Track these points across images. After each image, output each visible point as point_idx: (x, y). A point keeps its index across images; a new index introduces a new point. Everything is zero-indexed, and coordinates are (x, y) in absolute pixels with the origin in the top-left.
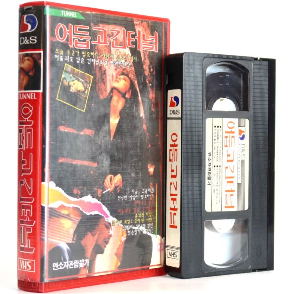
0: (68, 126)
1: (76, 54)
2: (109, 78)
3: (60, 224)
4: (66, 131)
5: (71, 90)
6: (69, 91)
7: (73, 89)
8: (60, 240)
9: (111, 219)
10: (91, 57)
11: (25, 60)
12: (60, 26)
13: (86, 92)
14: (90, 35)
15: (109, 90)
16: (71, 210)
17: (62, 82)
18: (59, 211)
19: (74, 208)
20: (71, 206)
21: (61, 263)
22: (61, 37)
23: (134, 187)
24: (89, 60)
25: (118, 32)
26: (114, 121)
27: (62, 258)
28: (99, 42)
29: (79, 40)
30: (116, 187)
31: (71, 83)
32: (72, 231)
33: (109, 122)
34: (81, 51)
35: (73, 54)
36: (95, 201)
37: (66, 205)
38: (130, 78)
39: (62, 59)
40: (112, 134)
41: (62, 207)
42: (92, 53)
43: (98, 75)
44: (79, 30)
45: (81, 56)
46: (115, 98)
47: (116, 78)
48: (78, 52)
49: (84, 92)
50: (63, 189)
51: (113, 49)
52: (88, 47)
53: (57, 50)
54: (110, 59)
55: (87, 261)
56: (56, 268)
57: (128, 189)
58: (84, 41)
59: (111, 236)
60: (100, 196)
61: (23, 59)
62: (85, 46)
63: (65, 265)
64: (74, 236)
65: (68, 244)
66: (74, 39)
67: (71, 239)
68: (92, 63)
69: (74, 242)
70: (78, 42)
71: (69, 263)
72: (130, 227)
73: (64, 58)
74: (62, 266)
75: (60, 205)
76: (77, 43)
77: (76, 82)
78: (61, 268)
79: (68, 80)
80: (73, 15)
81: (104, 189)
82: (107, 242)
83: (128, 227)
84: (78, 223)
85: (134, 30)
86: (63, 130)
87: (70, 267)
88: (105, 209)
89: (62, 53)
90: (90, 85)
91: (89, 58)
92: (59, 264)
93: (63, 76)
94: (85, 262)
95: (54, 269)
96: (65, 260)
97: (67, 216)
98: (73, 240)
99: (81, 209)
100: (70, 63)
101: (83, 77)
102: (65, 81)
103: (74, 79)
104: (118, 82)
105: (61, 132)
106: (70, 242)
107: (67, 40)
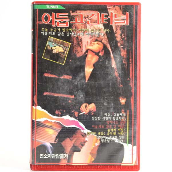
0: (51, 74)
1: (57, 31)
2: (84, 43)
3: (45, 131)
4: (49, 76)
5: (53, 52)
6: (52, 53)
7: (55, 51)
8: (45, 141)
9: (86, 131)
10: (70, 31)
12: (45, 14)
13: (66, 53)
14: (69, 18)
16: (53, 123)
17: (47, 48)
18: (44, 123)
19: (55, 122)
20: (53, 121)
21: (46, 155)
22: (46, 21)
24: (68, 33)
25: (93, 15)
26: (89, 70)
27: (47, 152)
28: (76, 22)
29: (60, 22)
30: (90, 112)
31: (54, 48)
32: (54, 137)
33: (84, 71)
34: (61, 28)
35: (55, 30)
36: (72, 119)
37: (50, 120)
38: (103, 43)
39: (46, 34)
40: (87, 78)
41: (47, 121)
42: (70, 29)
43: (75, 42)
44: (60, 16)
45: (61, 31)
46: (90, 56)
47: (91, 43)
48: (59, 29)
49: (64, 53)
50: (47, 111)
52: (67, 25)
53: (43, 29)
54: (85, 31)
56: (42, 157)
57: (101, 113)
58: (65, 22)
59: (86, 141)
60: (77, 116)
62: (65, 25)
63: (49, 156)
64: (56, 139)
65: (51, 144)
66: (56, 22)
67: (54, 141)
68: (70, 35)
69: (55, 143)
70: (59, 23)
71: (52, 155)
72: (104, 137)
73: (48, 33)
74: (47, 157)
75: (45, 120)
76: (58, 24)
77: (57, 47)
78: (46, 157)
79: (51, 46)
80: (56, 7)
81: (80, 112)
82: (83, 145)
83: (101, 137)
84: (59, 132)
86: (47, 76)
87: (53, 158)
88: (81, 124)
89: (46, 30)
90: (69, 48)
91: (68, 32)
92: (44, 155)
93: (47, 44)
94: (64, 156)
95: (41, 158)
96: (49, 153)
97: (51, 127)
98: (55, 141)
99: (61, 124)
100: (52, 36)
101: (63, 44)
102: (48, 47)
104: (92, 46)
107: (51, 22)
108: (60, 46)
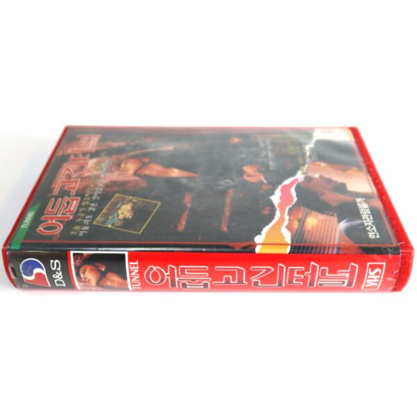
0: (179, 220)
1: (83, 212)
2: (122, 178)
3: (313, 229)
4: (184, 223)
5: (130, 217)
6: (132, 219)
7: (129, 215)
8: (336, 230)
9: (300, 176)
10: (91, 196)
11: (86, 278)
12: (41, 230)
13: (135, 201)
14: (62, 197)
15: (136, 178)
16: (292, 218)
17: (118, 227)
18: (295, 231)
19: (289, 214)
20: (287, 217)
21: (368, 229)
22: (55, 228)
23: (257, 155)
24: (94, 198)
25: (68, 170)
26: (175, 173)
27: (361, 227)
28: (74, 188)
29: (67, 208)
30: (259, 171)
31: (121, 217)
32: (321, 217)
33: (177, 178)
34: (80, 206)
35: (82, 215)
36: (278, 192)
37: (286, 222)
39: (87, 228)
40: (192, 175)
41: (289, 227)
42: (86, 195)
43: (115, 189)
44: (52, 208)
45: (87, 206)
46: (148, 172)
47: (122, 171)
48: (82, 209)
49: (134, 203)
51: (86, 174)
52: (77, 200)
53: (72, 233)
54: (98, 177)
55: (358, 200)
56: (375, 235)
57: (261, 160)
58: (68, 203)
59: (321, 177)
60: (271, 187)
61: (85, 282)
62: (75, 202)
63: (369, 224)
64: (328, 214)
65: (340, 221)
66: (63, 214)
67: (332, 217)
68: (99, 195)
69: (336, 214)
70: (68, 210)
71: (366, 220)
72: (307, 158)
73: (86, 225)
74: (372, 227)
75: (286, 230)
76: (70, 211)
77: (120, 212)
78: (374, 229)
79: (116, 220)
80: (30, 215)
81: (262, 183)
83: (308, 160)
84: (309, 210)
85: (69, 156)
86: (183, 227)
87: (371, 218)
88: (287, 182)
89: (77, 228)
90: (126, 197)
91: (91, 198)
92: (369, 231)
93: (109, 226)
95: (378, 237)
96: (363, 224)
97: (302, 222)
98: (333, 215)
99: (291, 206)
100: (93, 219)
101: (116, 204)
102: (116, 224)
103: (115, 214)
105: (185, 229)
106: (336, 218)
107: (61, 222)
108: (119, 208)
